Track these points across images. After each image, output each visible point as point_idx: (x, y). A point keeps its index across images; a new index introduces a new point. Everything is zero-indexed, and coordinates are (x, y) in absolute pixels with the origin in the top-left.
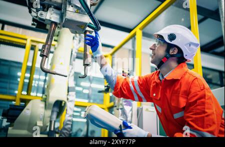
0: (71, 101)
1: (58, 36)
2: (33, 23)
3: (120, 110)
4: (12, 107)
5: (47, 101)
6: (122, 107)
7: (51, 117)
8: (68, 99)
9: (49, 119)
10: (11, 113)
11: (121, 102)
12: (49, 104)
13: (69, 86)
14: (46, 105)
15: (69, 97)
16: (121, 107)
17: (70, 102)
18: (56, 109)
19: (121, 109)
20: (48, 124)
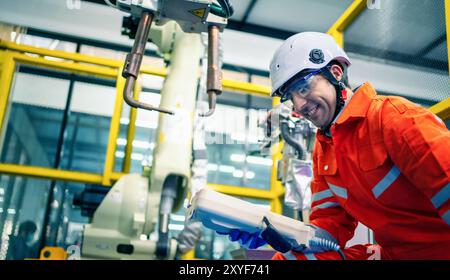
0: (199, 177)
1: (170, 52)
2: (123, 29)
3: (288, 186)
4: (89, 187)
5: (152, 176)
6: (291, 179)
7: (160, 207)
8: (192, 174)
9: (156, 210)
10: (88, 198)
11: (289, 169)
12: (156, 181)
13: (195, 148)
14: (150, 184)
15: (194, 169)
16: (289, 178)
17: (197, 180)
18: (171, 193)
19: (290, 182)
20: (156, 220)
